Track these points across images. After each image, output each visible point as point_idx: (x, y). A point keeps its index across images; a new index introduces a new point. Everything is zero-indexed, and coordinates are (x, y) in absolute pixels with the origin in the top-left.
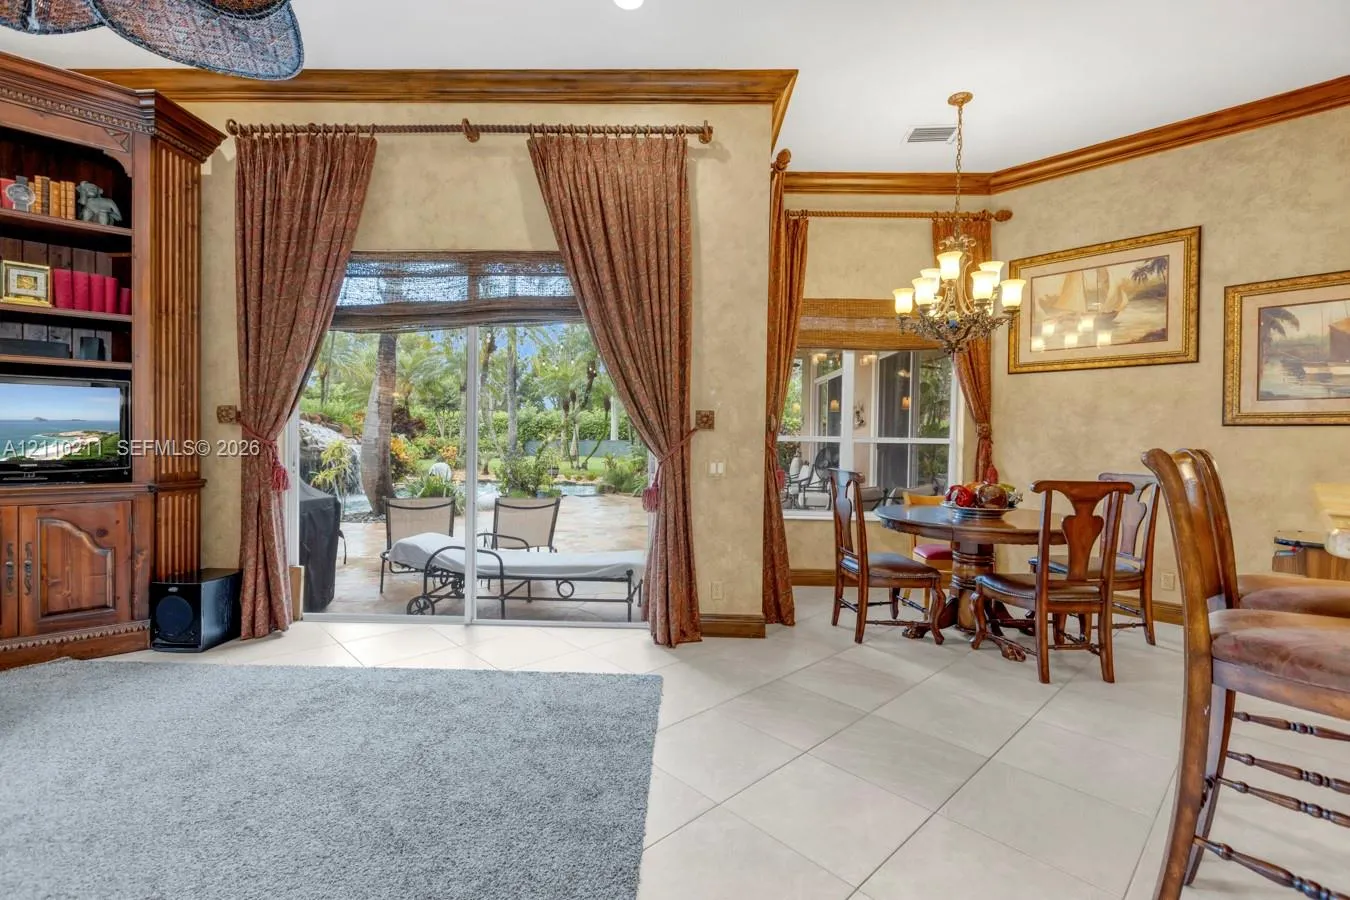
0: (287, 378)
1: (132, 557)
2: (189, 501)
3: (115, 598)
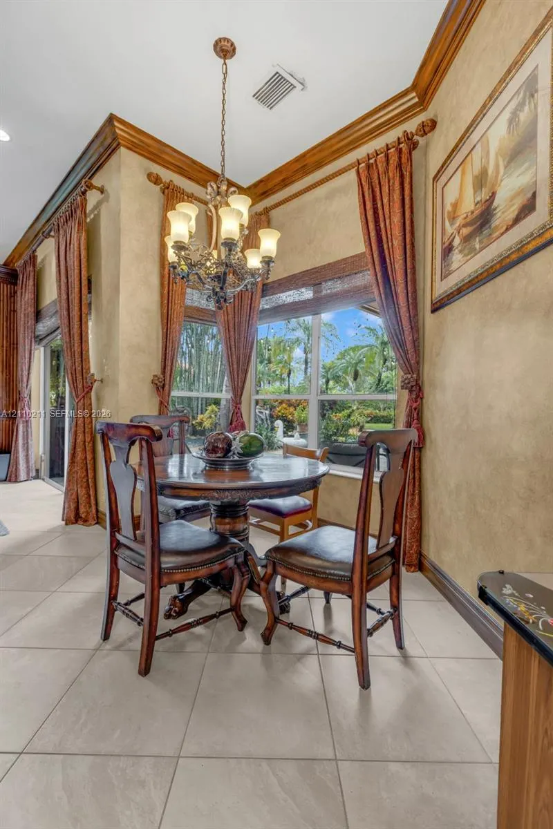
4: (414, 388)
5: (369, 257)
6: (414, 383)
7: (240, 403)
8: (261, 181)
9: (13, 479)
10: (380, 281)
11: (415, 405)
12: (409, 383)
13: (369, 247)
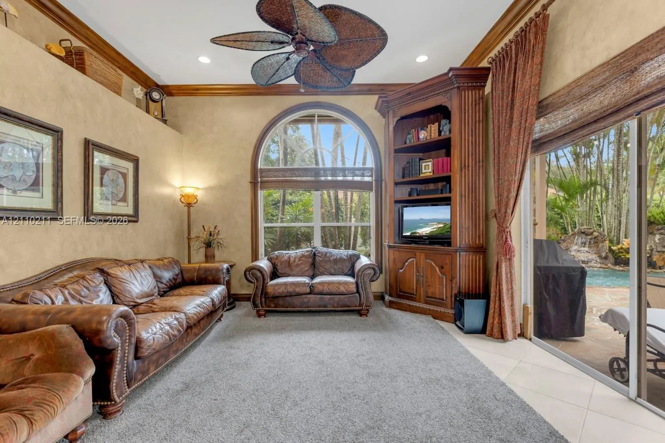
0: (506, 191)
1: (451, 281)
2: (477, 258)
3: (446, 297)
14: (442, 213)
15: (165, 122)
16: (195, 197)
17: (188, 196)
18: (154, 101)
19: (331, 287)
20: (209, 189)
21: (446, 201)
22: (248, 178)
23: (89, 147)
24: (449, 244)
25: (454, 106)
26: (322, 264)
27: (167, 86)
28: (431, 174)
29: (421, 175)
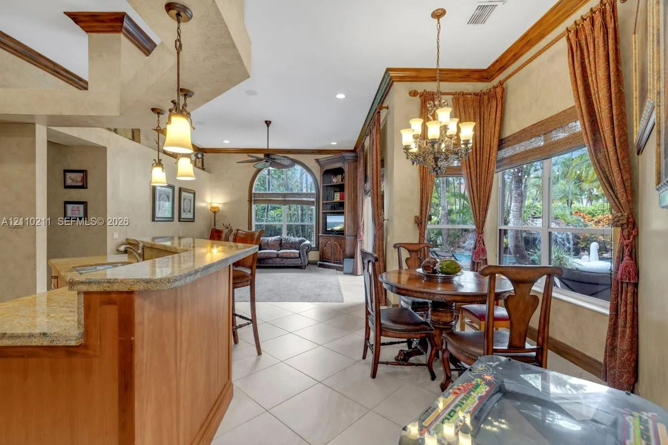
1: (344, 252)
3: (342, 260)
4: (625, 226)
5: (578, 111)
6: (625, 222)
7: (482, 233)
8: (497, 61)
9: (355, 274)
10: (588, 130)
11: (626, 242)
12: (618, 221)
13: (578, 101)
14: (340, 219)
15: (204, 169)
16: (218, 208)
17: (215, 208)
18: (198, 158)
19: (286, 254)
20: (225, 204)
21: (342, 213)
22: (247, 198)
23: (180, 190)
24: (343, 234)
25: (346, 169)
26: (285, 244)
27: (204, 149)
28: (339, 200)
29: (335, 200)
